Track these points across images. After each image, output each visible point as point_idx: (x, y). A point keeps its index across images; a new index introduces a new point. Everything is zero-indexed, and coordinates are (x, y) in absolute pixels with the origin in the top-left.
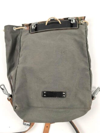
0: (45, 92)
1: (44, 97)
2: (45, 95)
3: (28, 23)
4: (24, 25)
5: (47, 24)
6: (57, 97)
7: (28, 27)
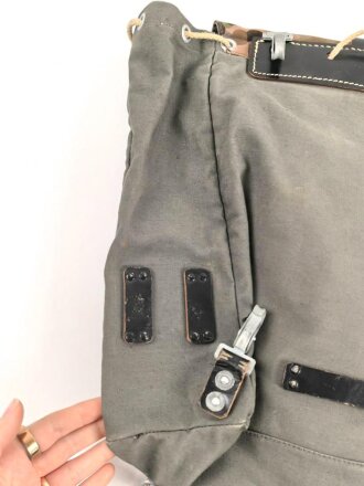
0: (296, 369)
1: (287, 387)
2: (294, 383)
3: (248, 25)
4: (227, 30)
5: (335, 58)
6: (351, 402)
7: (246, 46)
